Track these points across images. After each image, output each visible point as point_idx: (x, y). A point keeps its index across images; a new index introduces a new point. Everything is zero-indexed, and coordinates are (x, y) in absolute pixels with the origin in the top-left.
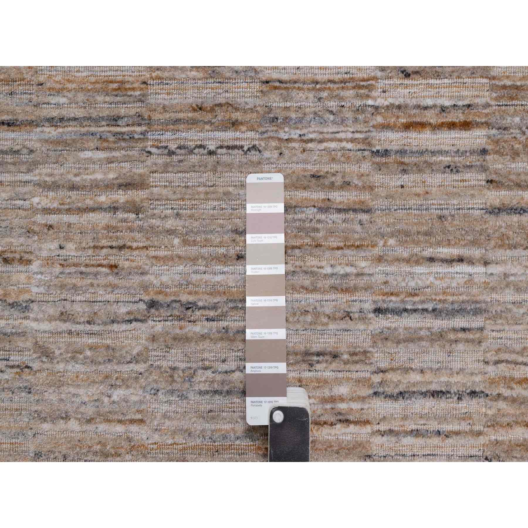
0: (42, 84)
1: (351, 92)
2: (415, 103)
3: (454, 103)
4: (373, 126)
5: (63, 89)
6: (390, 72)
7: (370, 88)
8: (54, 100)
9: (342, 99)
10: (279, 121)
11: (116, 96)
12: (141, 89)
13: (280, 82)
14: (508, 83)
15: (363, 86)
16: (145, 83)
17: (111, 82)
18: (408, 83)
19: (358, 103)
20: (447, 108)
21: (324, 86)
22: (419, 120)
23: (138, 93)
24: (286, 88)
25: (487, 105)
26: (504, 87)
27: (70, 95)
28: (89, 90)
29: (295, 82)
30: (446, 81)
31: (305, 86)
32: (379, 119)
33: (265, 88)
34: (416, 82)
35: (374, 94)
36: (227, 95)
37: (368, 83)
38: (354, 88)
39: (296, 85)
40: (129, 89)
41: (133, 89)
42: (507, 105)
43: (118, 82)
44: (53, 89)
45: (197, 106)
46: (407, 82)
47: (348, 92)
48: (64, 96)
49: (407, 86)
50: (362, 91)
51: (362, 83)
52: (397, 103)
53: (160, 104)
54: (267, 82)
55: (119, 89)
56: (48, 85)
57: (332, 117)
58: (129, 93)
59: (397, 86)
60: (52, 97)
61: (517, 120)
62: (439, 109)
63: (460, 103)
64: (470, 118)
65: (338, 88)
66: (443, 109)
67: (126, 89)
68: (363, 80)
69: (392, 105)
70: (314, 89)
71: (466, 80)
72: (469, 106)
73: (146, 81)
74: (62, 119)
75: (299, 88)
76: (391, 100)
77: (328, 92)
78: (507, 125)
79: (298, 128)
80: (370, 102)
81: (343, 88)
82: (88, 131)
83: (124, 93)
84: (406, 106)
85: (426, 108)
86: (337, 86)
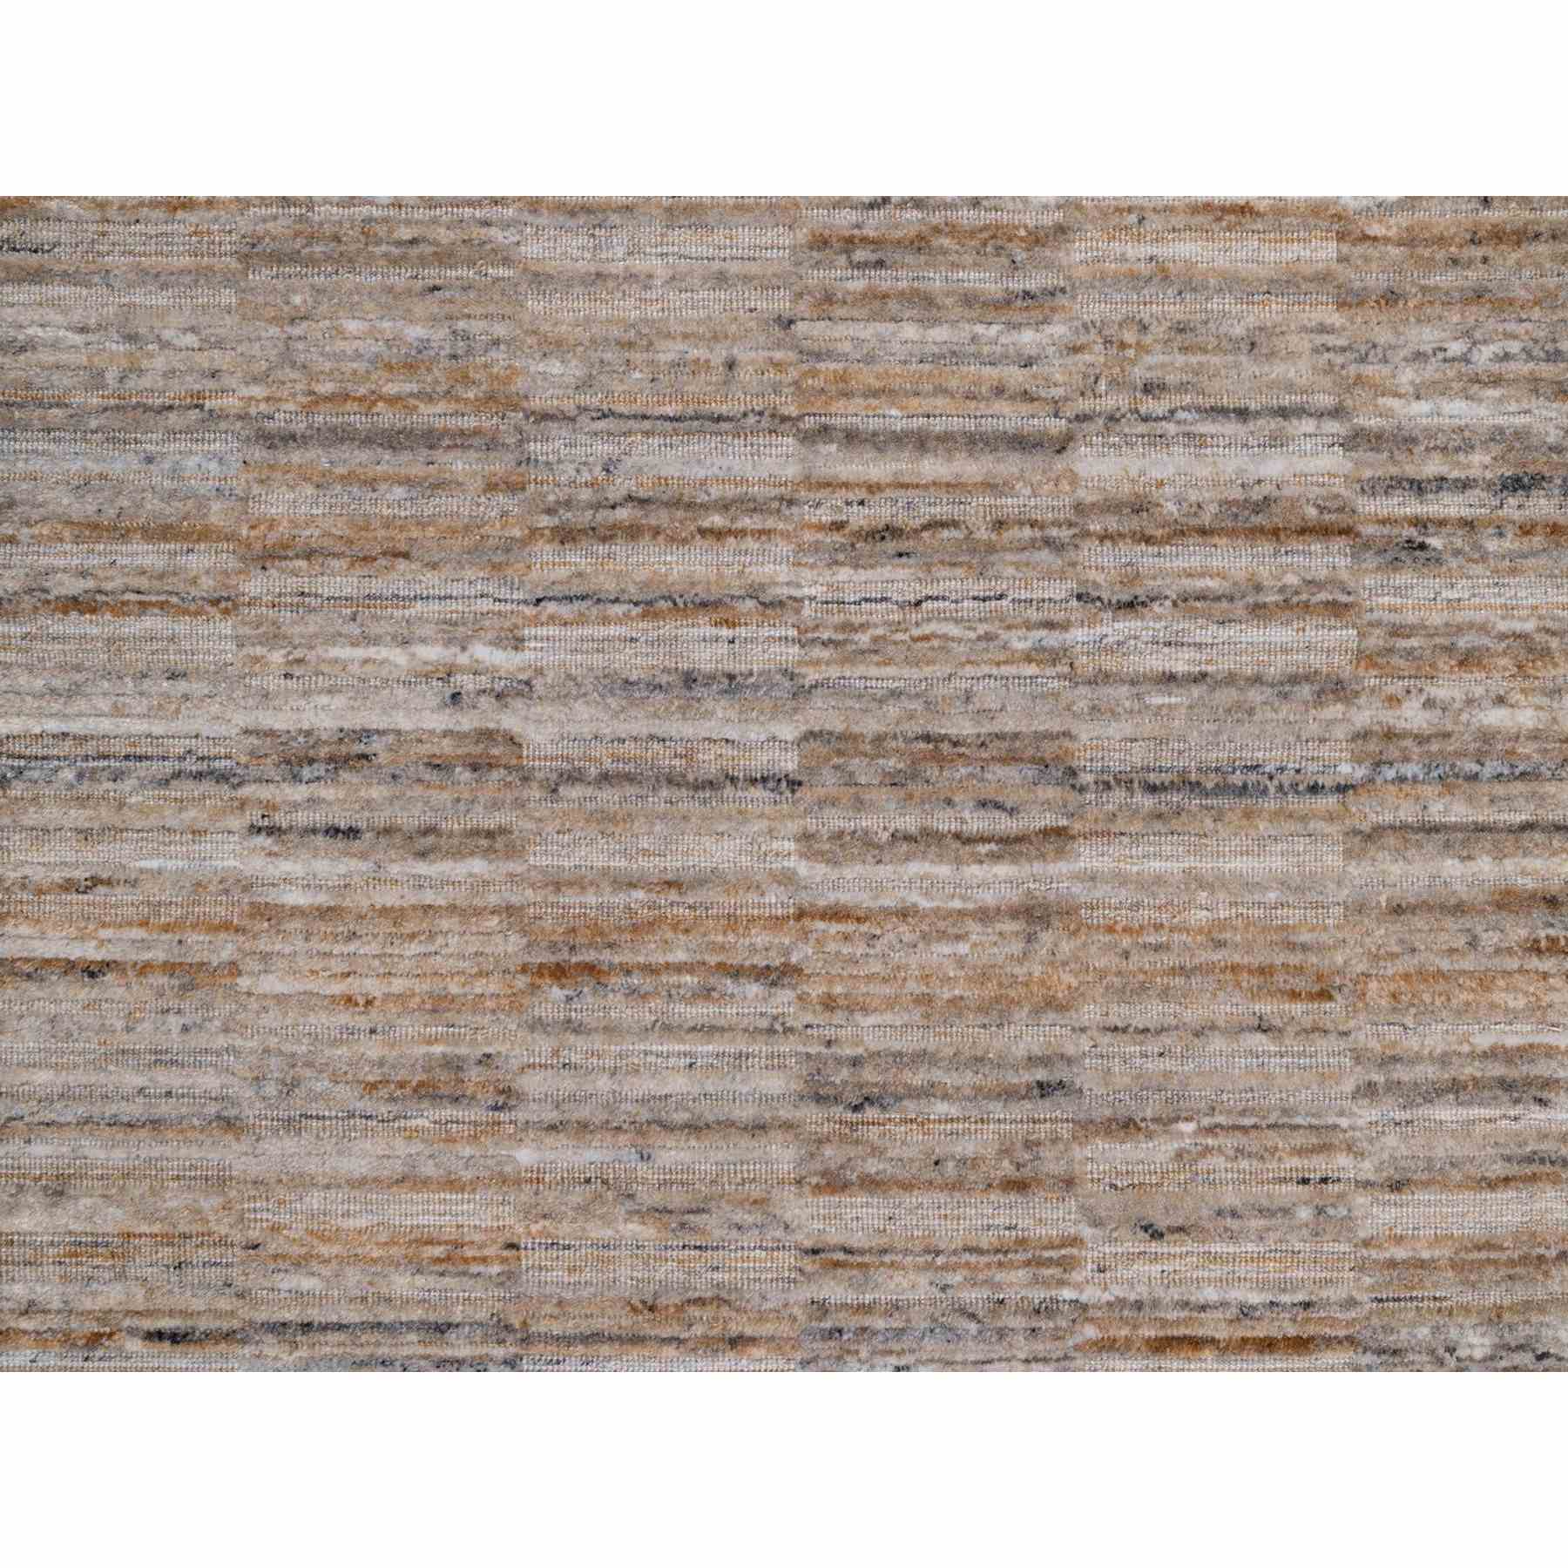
0: (256, 1247)
1: (1021, 1273)
2: (1176, 1297)
3: (1270, 1297)
4: (1077, 1348)
5: (308, 1257)
6: (1116, 1229)
7: (1067, 1264)
8: (288, 1282)
9: (998, 1286)
10: (845, 1337)
11: (442, 1274)
12: (504, 1260)
13: (848, 1251)
14: (1400, 1253)
15: (1050, 1259)
16: (512, 1246)
17: (430, 1242)
18: (1159, 1250)
19: (1038, 1295)
20: (1254, 1308)
21: (954, 1259)
22: (1188, 1332)
23: (495, 1269)
24: (861, 1266)
25: (1351, 1303)
26: (1392, 1264)
27: (326, 1271)
28: (374, 1261)
29: (884, 1251)
30: (1250, 1247)
31: (909, 1259)
32: (1091, 1332)
33: (809, 1264)
34: (1178, 1250)
35: (1077, 1276)
36: (718, 1276)
37: (1063, 1252)
38: (1028, 1263)
39: (887, 1259)
40: (474, 1259)
41: (484, 1260)
42: (1399, 1300)
43: (446, 1243)
44: (284, 1257)
45: (644, 1302)
46: (1154, 1247)
47: (1013, 1273)
48: (313, 1274)
49: (1156, 1258)
50: (1048, 1272)
51: (1047, 1254)
52: (1132, 1297)
53: (551, 1296)
54: (815, 1252)
55: (449, 1258)
56: (272, 1248)
57: (973, 1327)
58: (475, 1269)
59: (1132, 1258)
60: (282, 1275)
61: (1424, 1332)
62: (1235, 1311)
63: (1286, 1299)
64: (1311, 1330)
65: (988, 1265)
66: (1246, 1312)
67: (466, 1261)
68: (1051, 1246)
69: (1122, 1302)
70: (928, 1266)
71: (1298, 1246)
72: (1307, 1305)
73: (515, 1240)
74: (307, 1327)
75: (892, 1264)
76: (1118, 1291)
77: (965, 1272)
78: (1399, 1345)
79: (891, 1352)
80: (1067, 1294)
81: (1000, 1264)
82: (372, 1355)
83: (461, 1268)
84: (1155, 1304)
85: (1203, 1308)
86: (984, 1259)
